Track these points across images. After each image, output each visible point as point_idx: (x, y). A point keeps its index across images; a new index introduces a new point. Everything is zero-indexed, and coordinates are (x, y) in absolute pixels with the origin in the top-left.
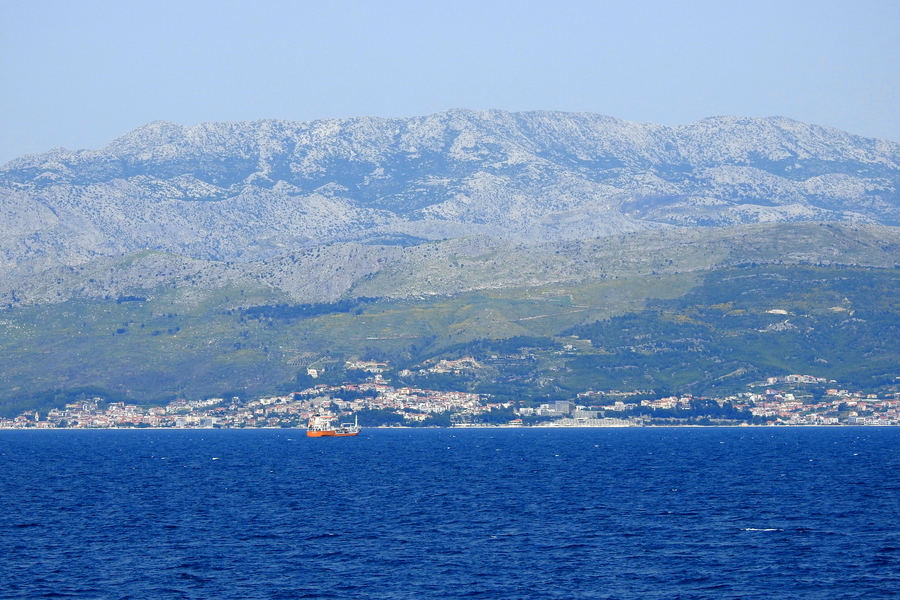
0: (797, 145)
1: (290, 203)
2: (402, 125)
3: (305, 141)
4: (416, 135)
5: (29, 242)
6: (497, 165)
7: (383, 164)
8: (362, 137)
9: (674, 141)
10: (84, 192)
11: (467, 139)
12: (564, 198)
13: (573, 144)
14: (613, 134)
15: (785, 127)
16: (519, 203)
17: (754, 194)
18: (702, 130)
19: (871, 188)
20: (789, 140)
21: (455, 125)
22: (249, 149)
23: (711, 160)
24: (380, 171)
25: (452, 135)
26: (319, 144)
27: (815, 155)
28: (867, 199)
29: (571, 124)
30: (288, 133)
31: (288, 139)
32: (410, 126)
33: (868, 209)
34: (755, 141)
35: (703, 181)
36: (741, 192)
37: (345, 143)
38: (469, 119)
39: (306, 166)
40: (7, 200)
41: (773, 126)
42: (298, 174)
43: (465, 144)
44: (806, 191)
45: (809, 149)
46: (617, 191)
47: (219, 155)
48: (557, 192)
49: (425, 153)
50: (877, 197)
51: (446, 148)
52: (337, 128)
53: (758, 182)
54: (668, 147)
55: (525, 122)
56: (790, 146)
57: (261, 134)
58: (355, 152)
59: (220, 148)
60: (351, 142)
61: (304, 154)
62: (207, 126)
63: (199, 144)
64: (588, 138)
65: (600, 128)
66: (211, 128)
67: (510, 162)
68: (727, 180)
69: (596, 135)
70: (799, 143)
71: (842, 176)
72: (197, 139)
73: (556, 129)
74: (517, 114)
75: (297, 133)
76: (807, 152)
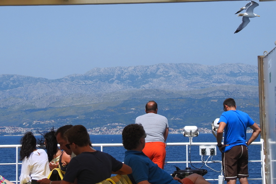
0: (242, 69)
1: (108, 85)
2: (148, 67)
3: (126, 71)
4: (150, 69)
5: (44, 95)
6: (166, 76)
7: (141, 76)
8: (138, 70)
9: (214, 69)
10: (59, 84)
11: (161, 70)
12: (175, 83)
13: (188, 70)
14: (199, 68)
15: (240, 65)
16: (164, 84)
17: (222, 81)
18: (221, 66)
19: (252, 79)
20: (241, 68)
21: (159, 67)
22: (113, 73)
23: (221, 73)
24: (140, 77)
25: (158, 69)
26: (129, 72)
27: (246, 72)
28: (250, 81)
29: (189, 66)
30: (123, 69)
31: (122, 71)
32: (150, 67)
33: (250, 84)
34: (232, 69)
35: (211, 78)
36: (219, 80)
37: (134, 71)
38: (164, 66)
39: (124, 77)
40: (41, 86)
41: (237, 65)
42: (122, 78)
43: (160, 71)
44: (236, 80)
45: (245, 70)
46: (189, 81)
47: (106, 75)
48: (174, 81)
49: (151, 73)
50: (253, 81)
51: (156, 72)
52: (133, 68)
53: (224, 78)
54: (212, 70)
55: (178, 66)
56: (240, 69)
57: (116, 70)
58: (136, 73)
59: (107, 73)
60: (135, 71)
61: (125, 74)
62: (105, 68)
63: (102, 72)
64: (192, 69)
65: (196, 67)
66: (106, 68)
67: (169, 75)
68: (216, 78)
69: (194, 68)
70: (243, 69)
71: (246, 76)
72: (103, 71)
73: (185, 67)
74: (176, 64)
75: (125, 69)
76: (244, 71)
